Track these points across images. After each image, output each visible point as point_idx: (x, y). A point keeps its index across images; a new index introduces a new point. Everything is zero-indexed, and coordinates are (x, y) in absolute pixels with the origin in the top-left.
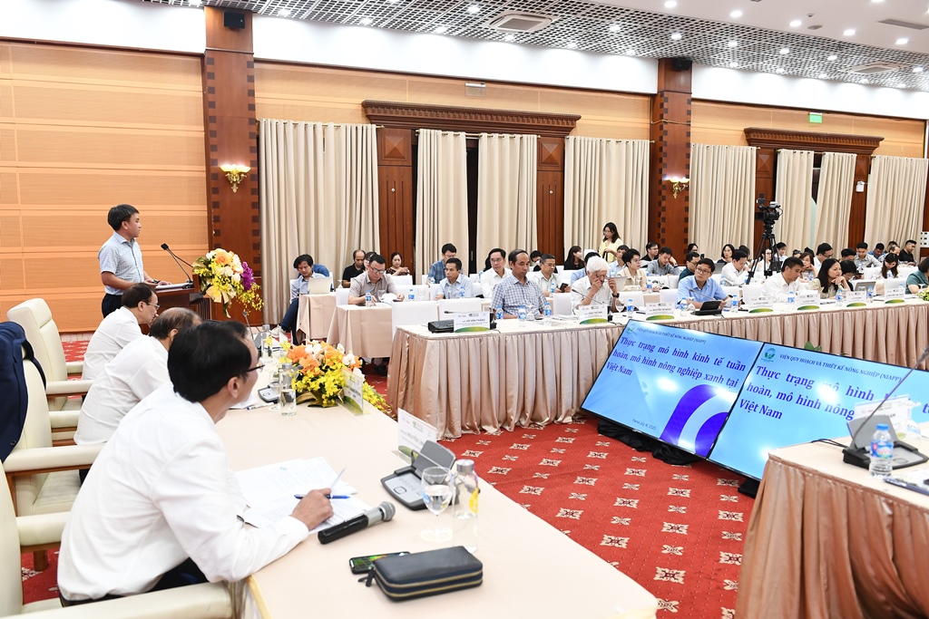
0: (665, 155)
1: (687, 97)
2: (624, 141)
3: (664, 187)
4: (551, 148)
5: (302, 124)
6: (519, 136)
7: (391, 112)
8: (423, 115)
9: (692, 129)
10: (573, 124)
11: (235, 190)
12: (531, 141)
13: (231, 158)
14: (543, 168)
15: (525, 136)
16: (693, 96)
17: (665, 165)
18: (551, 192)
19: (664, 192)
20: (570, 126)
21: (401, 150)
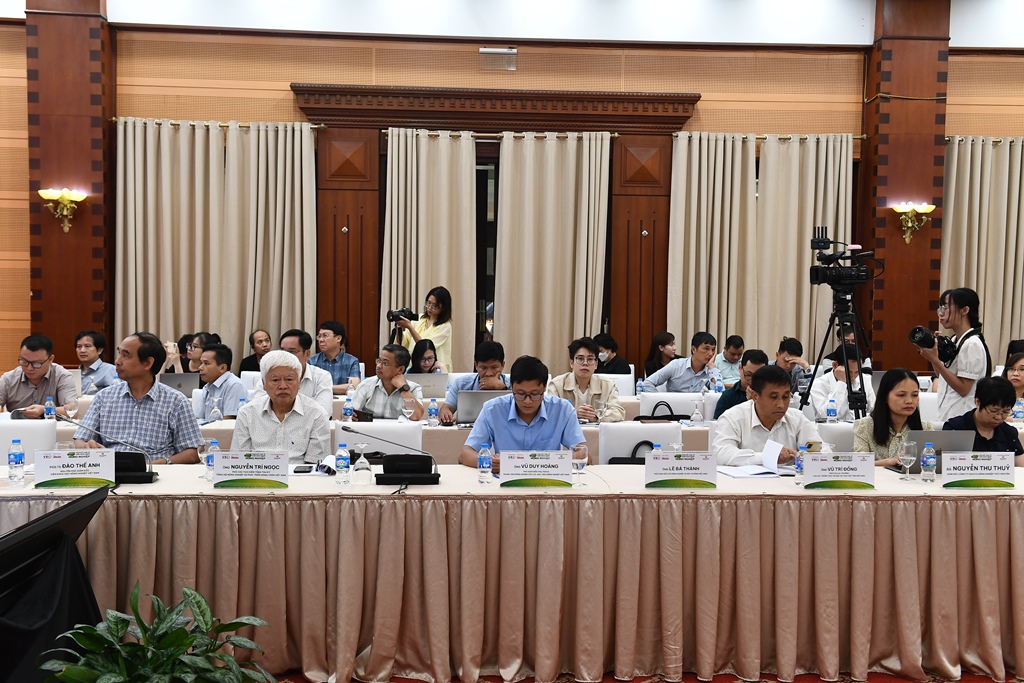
0: (885, 160)
1: (938, 46)
2: (795, 138)
3: (882, 222)
4: (644, 156)
5: (185, 126)
6: (576, 134)
7: (349, 102)
8: (395, 104)
9: (949, 110)
10: (685, 111)
11: (66, 229)
12: (599, 143)
13: (62, 180)
14: (630, 191)
15: (585, 135)
16: (952, 44)
17: (884, 181)
18: (645, 232)
19: (880, 233)
20: (680, 113)
21: (359, 164)
